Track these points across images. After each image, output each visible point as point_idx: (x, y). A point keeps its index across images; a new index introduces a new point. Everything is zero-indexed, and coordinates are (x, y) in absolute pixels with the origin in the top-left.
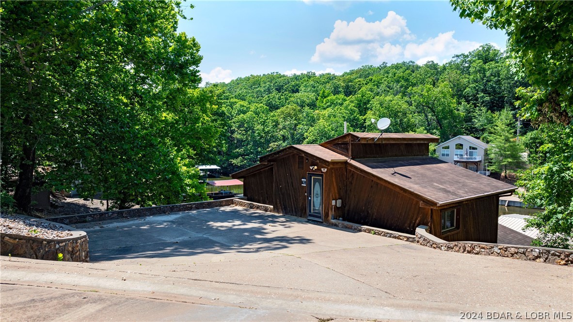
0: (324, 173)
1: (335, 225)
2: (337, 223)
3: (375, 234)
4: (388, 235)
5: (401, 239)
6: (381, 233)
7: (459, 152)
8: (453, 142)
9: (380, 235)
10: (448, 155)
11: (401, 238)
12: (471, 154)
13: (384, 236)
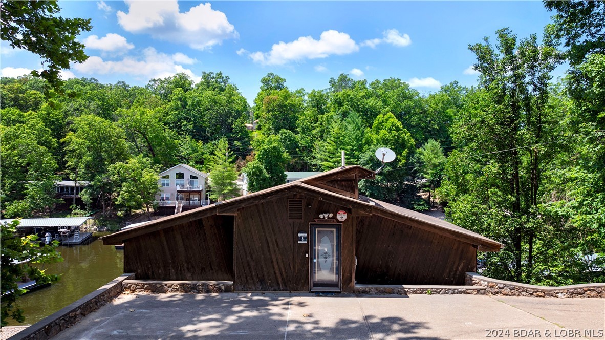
0: (342, 222)
1: (363, 293)
2: (367, 289)
3: (431, 294)
4: (451, 292)
5: (469, 294)
6: (440, 291)
7: (180, 181)
8: (172, 172)
9: (438, 293)
10: (168, 185)
11: (469, 291)
12: (192, 183)
13: (444, 293)
